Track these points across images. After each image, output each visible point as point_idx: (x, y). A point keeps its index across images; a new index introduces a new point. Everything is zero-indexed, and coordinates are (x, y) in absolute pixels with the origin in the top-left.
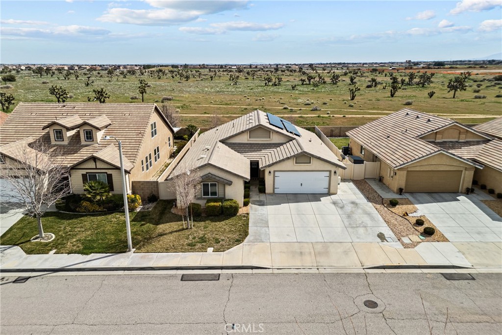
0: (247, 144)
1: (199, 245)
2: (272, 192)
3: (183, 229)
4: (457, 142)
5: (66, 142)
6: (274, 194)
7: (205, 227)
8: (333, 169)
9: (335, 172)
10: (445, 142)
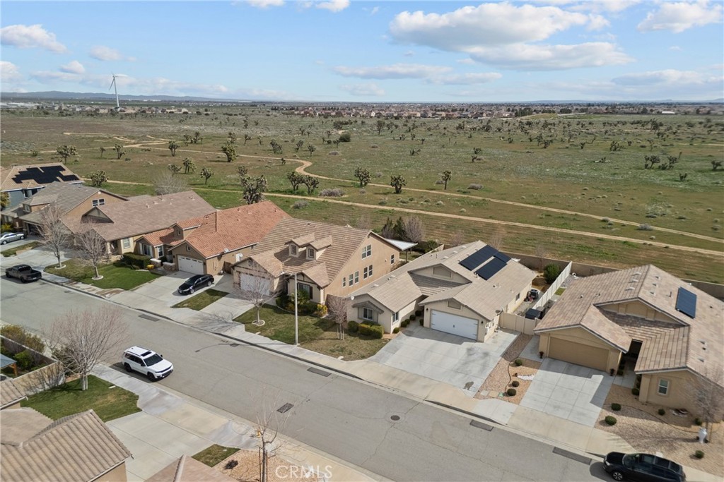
0: (430, 278)
1: (337, 352)
2: (428, 326)
3: (337, 339)
4: (643, 319)
5: (297, 256)
6: (430, 328)
7: (352, 341)
8: (481, 320)
9: (482, 322)
10: (628, 316)
